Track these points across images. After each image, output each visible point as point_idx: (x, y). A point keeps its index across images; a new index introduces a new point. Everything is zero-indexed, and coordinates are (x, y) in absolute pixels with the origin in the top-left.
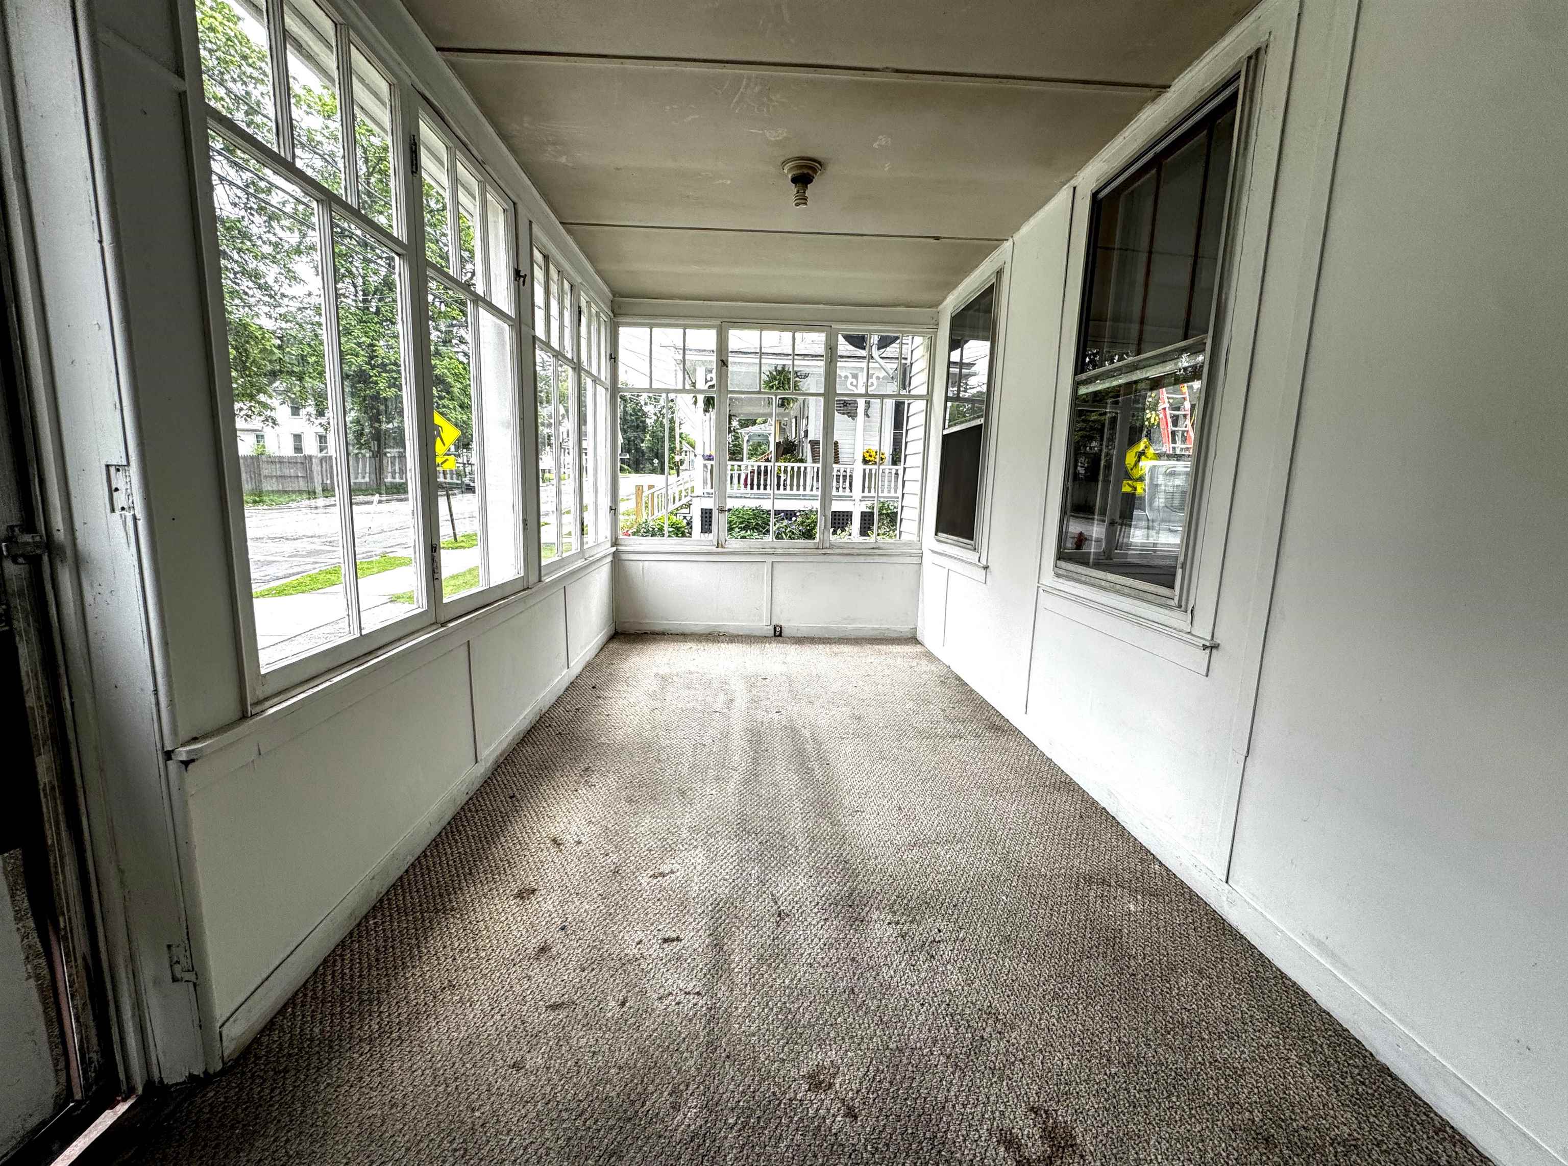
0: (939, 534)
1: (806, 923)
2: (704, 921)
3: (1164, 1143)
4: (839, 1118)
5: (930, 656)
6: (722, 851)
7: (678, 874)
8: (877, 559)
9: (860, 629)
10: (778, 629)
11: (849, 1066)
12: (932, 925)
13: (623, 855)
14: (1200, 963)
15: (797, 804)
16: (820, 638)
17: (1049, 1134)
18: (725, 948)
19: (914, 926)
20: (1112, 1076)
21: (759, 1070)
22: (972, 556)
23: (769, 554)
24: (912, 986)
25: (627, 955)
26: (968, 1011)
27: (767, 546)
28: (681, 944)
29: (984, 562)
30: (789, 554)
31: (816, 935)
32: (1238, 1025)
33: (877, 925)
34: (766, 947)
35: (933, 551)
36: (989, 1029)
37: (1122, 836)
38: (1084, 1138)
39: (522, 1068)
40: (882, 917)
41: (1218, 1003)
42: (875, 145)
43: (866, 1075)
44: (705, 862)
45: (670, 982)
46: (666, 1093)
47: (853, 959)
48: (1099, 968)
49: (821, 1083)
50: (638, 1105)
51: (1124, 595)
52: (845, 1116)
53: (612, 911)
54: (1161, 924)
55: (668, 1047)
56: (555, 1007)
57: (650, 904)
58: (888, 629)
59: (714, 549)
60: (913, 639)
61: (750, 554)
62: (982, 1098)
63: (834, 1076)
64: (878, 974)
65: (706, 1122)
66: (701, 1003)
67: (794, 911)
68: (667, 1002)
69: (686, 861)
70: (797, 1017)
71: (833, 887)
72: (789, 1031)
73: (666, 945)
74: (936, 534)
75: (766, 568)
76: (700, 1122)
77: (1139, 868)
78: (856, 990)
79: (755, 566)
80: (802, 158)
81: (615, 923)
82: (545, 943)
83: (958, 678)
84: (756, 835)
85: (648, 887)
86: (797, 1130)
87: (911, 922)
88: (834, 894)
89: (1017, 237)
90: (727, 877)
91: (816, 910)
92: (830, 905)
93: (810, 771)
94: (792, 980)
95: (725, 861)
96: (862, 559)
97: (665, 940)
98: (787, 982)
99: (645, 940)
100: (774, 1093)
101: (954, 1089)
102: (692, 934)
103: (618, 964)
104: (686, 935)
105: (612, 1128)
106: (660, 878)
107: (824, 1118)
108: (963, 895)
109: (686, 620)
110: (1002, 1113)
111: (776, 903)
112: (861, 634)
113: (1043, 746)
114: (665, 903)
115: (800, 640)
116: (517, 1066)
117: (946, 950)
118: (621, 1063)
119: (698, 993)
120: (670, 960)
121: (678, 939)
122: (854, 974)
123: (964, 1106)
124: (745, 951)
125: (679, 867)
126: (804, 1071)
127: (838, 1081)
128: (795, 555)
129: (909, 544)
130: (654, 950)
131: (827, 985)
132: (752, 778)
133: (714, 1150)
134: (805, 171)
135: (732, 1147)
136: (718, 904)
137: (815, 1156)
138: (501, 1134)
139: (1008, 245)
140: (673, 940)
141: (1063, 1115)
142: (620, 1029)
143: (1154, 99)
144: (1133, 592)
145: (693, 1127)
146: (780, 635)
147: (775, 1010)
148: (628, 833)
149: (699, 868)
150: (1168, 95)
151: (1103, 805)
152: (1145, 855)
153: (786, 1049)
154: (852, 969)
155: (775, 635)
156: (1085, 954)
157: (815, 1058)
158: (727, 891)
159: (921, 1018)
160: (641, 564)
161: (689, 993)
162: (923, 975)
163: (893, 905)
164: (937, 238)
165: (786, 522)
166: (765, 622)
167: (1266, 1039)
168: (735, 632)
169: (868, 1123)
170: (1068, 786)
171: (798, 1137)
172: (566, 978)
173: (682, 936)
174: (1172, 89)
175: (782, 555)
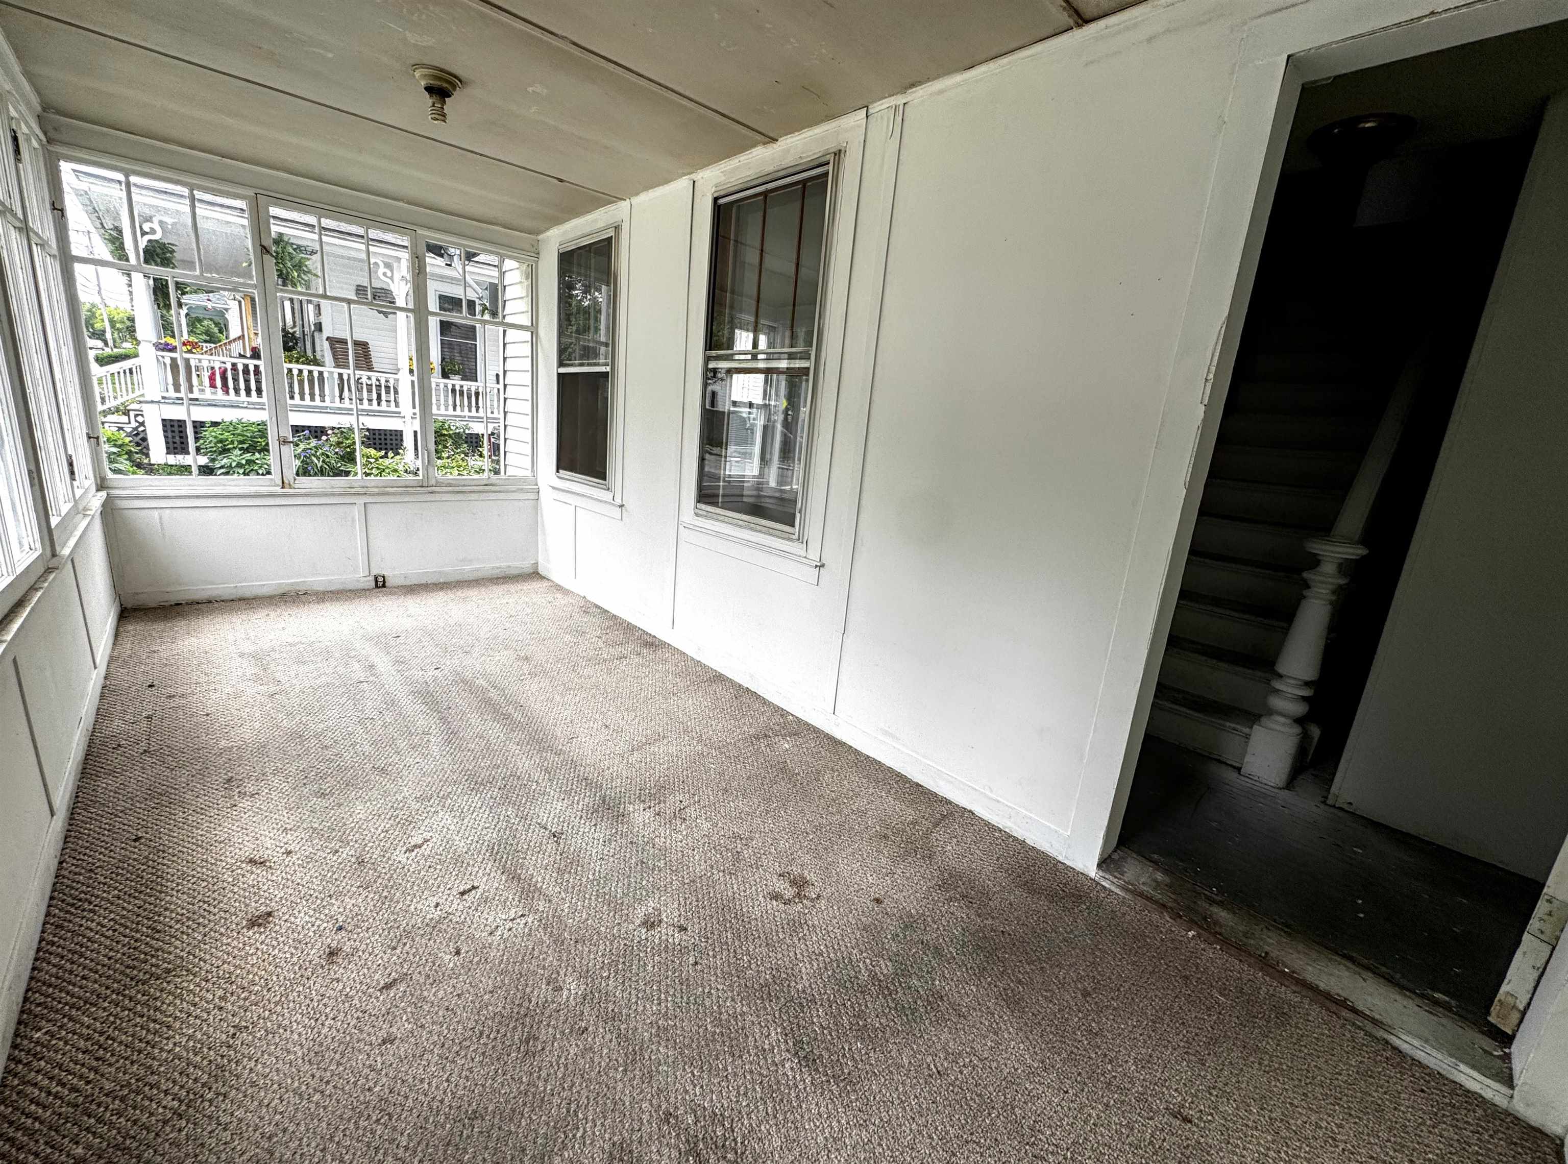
0: (561, 471)
1: (580, 833)
2: (490, 865)
3: (846, 860)
4: (676, 935)
5: (559, 588)
6: (466, 807)
7: (434, 840)
8: (492, 496)
9: (477, 570)
10: (381, 579)
11: (666, 905)
12: (673, 800)
13: (357, 846)
14: (830, 765)
15: (513, 747)
16: (435, 584)
17: (793, 883)
18: (523, 877)
19: (662, 805)
20: (811, 840)
21: (606, 937)
22: (607, 496)
23: (359, 494)
24: (681, 842)
25: (431, 919)
26: (722, 842)
27: (356, 485)
28: (480, 891)
29: (618, 501)
30: (387, 494)
31: (594, 838)
32: (857, 789)
33: (636, 815)
34: (558, 861)
35: (554, 488)
36: (739, 846)
37: (765, 703)
38: (811, 877)
39: (394, 1040)
40: (636, 807)
41: (845, 783)
42: (530, 89)
43: (679, 904)
44: (455, 821)
45: (491, 919)
46: (543, 986)
47: (631, 842)
48: (783, 787)
49: (653, 923)
50: (526, 1004)
51: (756, 531)
52: (679, 932)
53: (385, 894)
54: (805, 750)
55: (523, 959)
56: (388, 987)
57: (423, 873)
58: (509, 566)
59: (278, 490)
60: (535, 575)
61: (333, 495)
62: (753, 883)
63: (660, 915)
64: (654, 845)
65: (587, 985)
66: (530, 920)
67: (565, 828)
68: (499, 933)
69: (434, 826)
70: (613, 894)
71: (587, 799)
72: (612, 905)
73: (466, 897)
74: (558, 472)
75: (357, 512)
76: (583, 987)
77: (782, 721)
78: (645, 860)
79: (342, 509)
80: (442, 70)
81: (398, 902)
82: (329, 947)
83: (597, 607)
84: (491, 783)
85: (409, 862)
86: (654, 955)
87: (659, 803)
88: (591, 805)
89: (636, 200)
90: (488, 825)
91: (583, 822)
92: (592, 814)
93: (507, 716)
94: (594, 874)
95: (475, 814)
96: (474, 496)
97: (463, 893)
98: (590, 876)
99: (440, 901)
100: (625, 945)
101: (735, 886)
102: (485, 879)
103: (429, 929)
104: (481, 882)
105: (515, 1028)
106: (416, 851)
107: (667, 940)
108: (685, 773)
109: (245, 580)
110: (766, 885)
111: (545, 828)
112: (479, 575)
113: (691, 652)
114: (439, 867)
115: (413, 589)
116: (388, 1040)
117: (691, 812)
118: (490, 988)
119: (522, 916)
120: (479, 905)
121: (474, 888)
122: (637, 851)
123: (745, 891)
124: (542, 871)
125: (431, 834)
126: (638, 922)
127: (664, 917)
128: (393, 494)
129: (523, 480)
130: (456, 905)
131: (622, 866)
132: (452, 736)
133: (603, 996)
134: (445, 85)
135: (616, 987)
136: (493, 848)
137: (673, 961)
138: (415, 1086)
139: (625, 205)
140: (470, 890)
141: (796, 870)
142: (470, 970)
143: (764, 144)
144: (764, 529)
145: (580, 993)
146: (384, 586)
147: (593, 898)
148: (345, 824)
149: (452, 827)
150: (775, 146)
151: (746, 686)
152: (783, 713)
153: (617, 917)
154: (634, 849)
155: (377, 586)
156: (774, 782)
157: (640, 912)
158: (494, 835)
159: (697, 858)
160: (156, 513)
161: (514, 919)
162: (684, 833)
163: (640, 797)
164: (561, 180)
165: (313, 442)
166: (362, 572)
167: (871, 790)
168: (321, 589)
169: (694, 928)
170: (719, 678)
171: (656, 958)
172: (380, 961)
173: (476, 884)
174: (778, 143)
175: (378, 494)
